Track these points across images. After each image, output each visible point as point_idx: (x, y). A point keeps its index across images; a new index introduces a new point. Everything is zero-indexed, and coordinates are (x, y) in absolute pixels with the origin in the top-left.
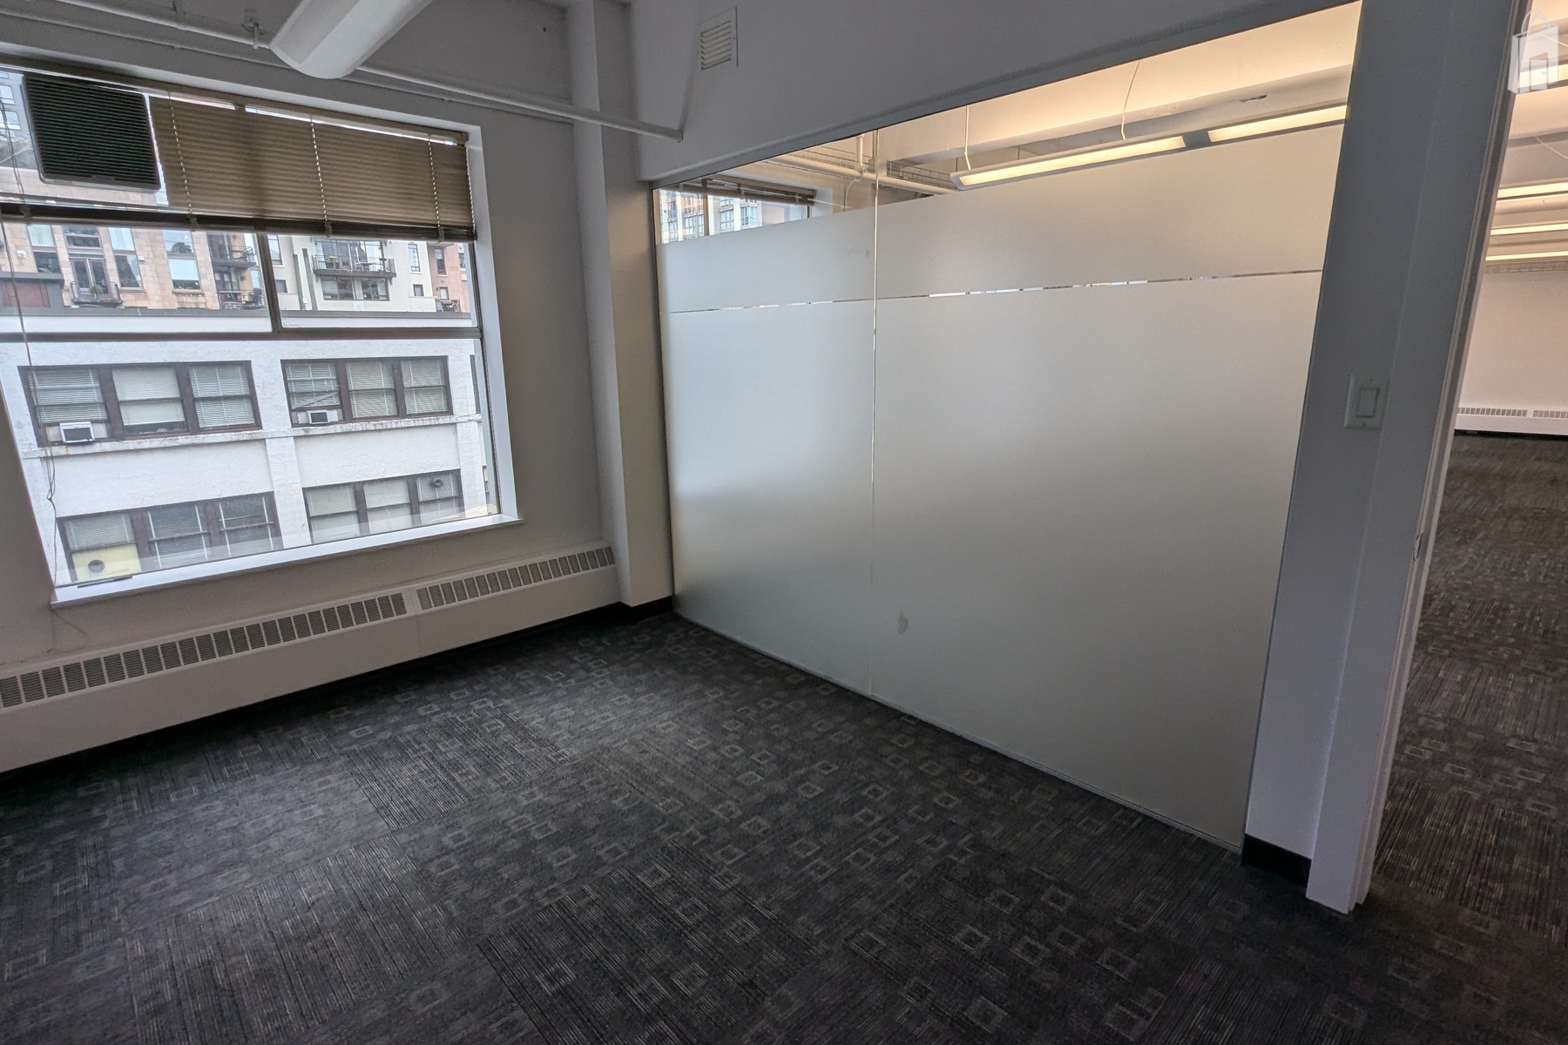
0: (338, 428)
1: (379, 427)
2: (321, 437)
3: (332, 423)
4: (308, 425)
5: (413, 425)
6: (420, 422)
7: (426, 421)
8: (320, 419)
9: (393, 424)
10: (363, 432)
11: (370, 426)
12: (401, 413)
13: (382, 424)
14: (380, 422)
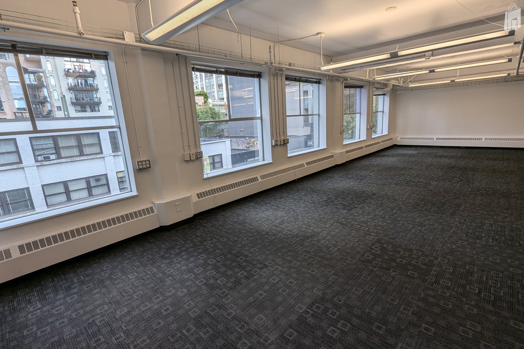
0: (55, 162)
1: (73, 160)
2: (49, 165)
3: (52, 160)
4: (42, 161)
5: (86, 159)
6: (89, 157)
7: (92, 157)
8: (47, 159)
9: (78, 159)
10: (65, 162)
11: (69, 160)
12: (82, 154)
13: (74, 159)
14: (73, 158)
